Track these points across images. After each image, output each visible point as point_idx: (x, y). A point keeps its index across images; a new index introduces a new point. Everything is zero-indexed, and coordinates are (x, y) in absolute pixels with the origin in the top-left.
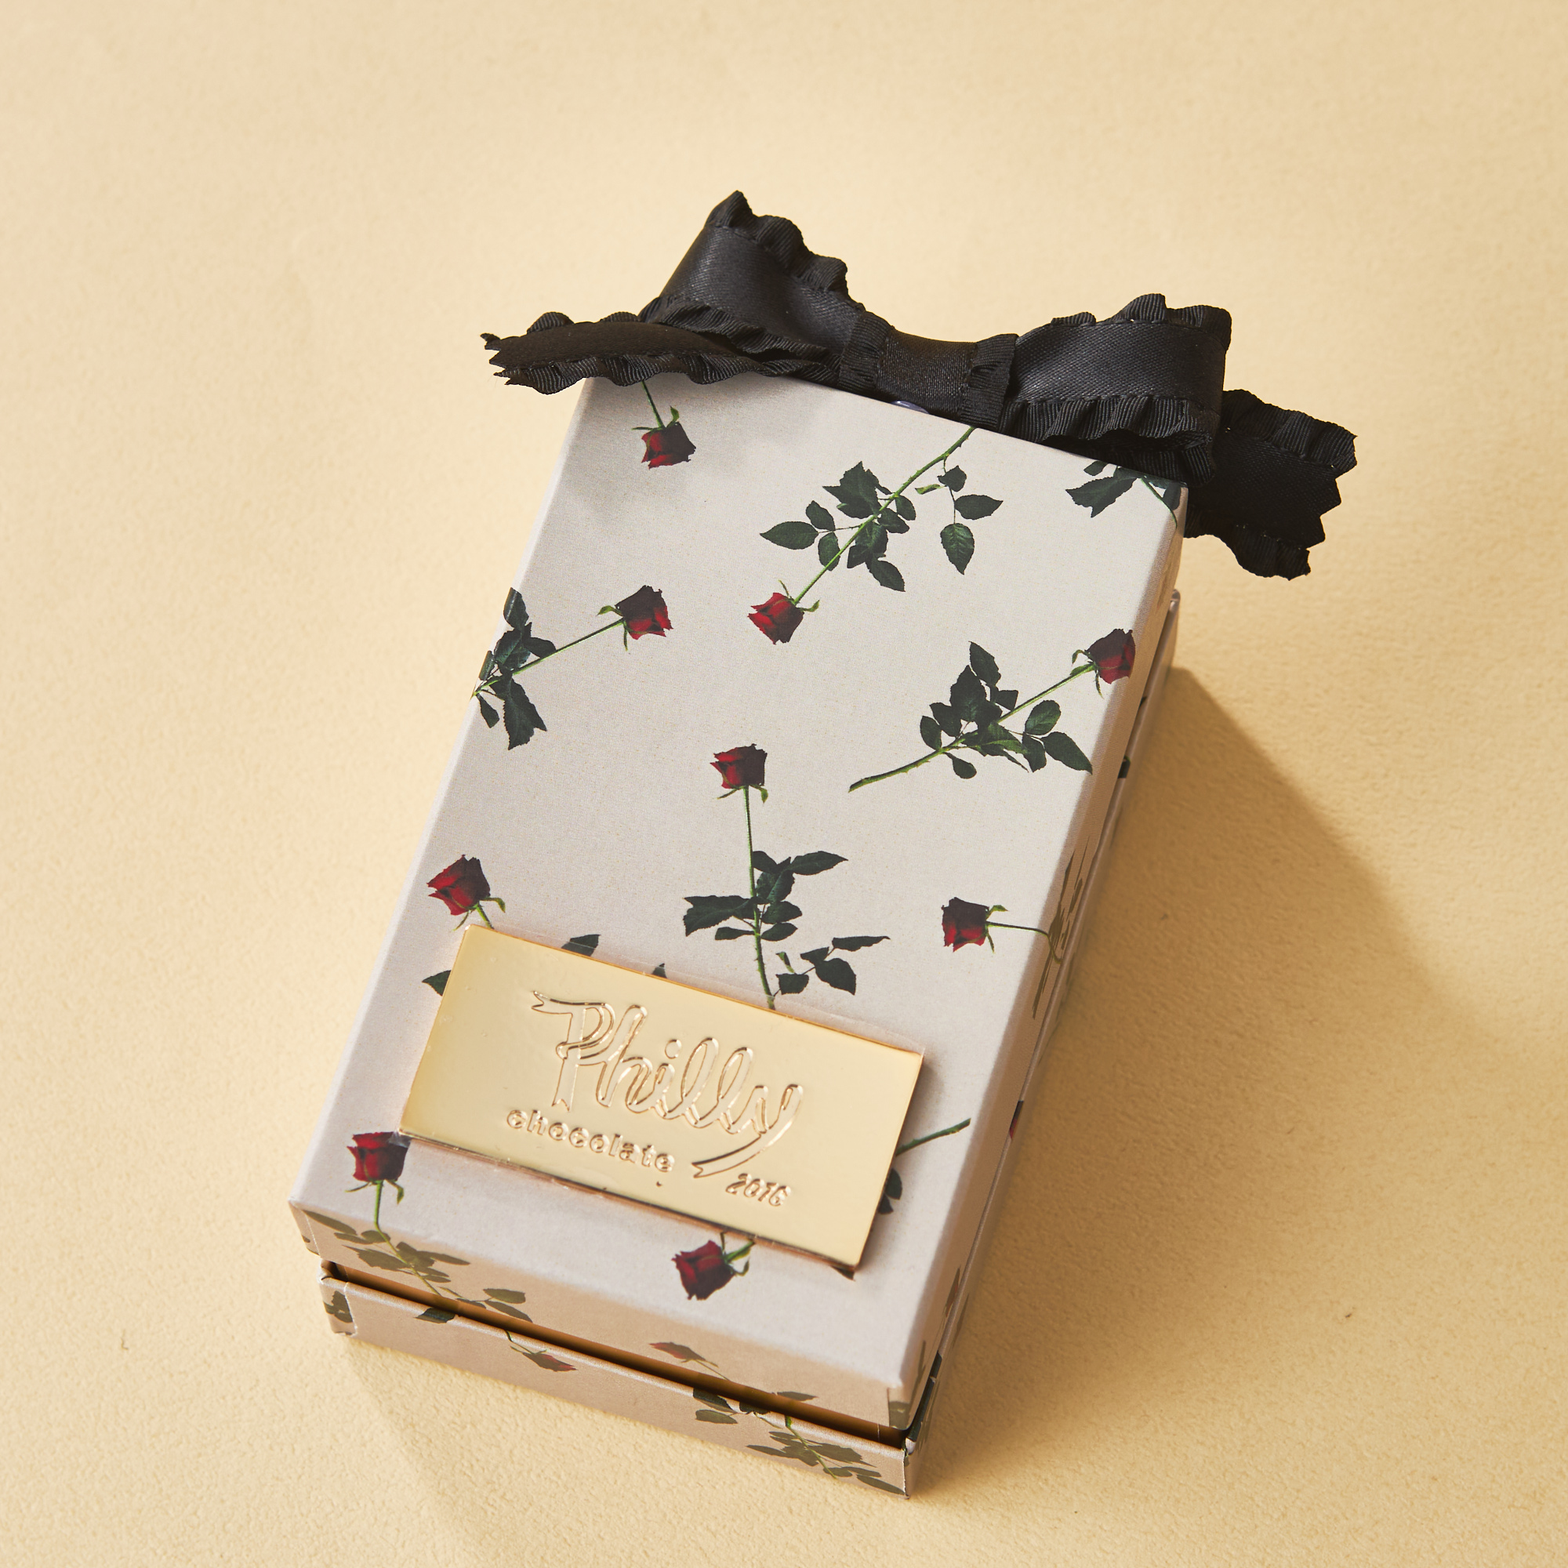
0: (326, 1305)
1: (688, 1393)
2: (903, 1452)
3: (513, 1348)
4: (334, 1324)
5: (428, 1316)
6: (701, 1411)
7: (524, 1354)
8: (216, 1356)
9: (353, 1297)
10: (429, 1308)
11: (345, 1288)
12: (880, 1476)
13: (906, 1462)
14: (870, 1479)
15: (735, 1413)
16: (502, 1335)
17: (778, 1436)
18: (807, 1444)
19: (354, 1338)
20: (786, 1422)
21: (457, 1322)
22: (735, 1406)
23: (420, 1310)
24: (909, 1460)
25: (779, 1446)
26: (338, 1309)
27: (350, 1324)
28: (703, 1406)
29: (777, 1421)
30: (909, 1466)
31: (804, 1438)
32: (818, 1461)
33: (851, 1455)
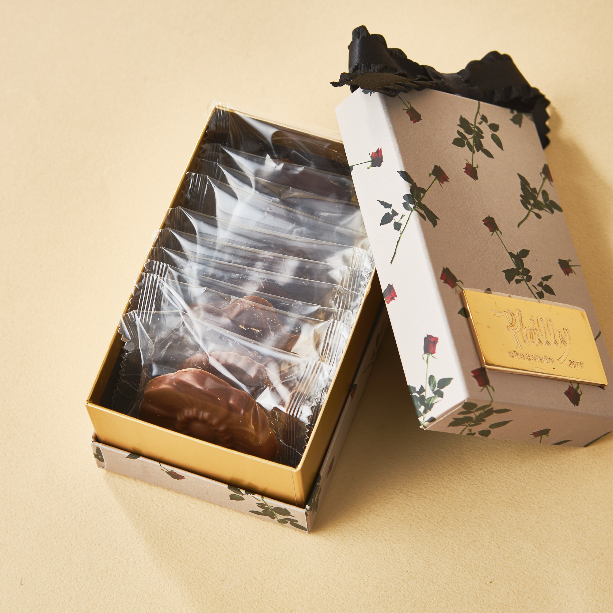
0: (94, 454)
1: (226, 486)
2: (305, 510)
3: (162, 470)
4: (98, 463)
5: (130, 456)
6: (231, 495)
7: (166, 472)
8: (57, 588)
9: (103, 449)
10: (131, 453)
11: (100, 445)
12: (298, 522)
13: (306, 513)
14: (294, 523)
15: (243, 495)
16: (158, 464)
17: (260, 505)
18: (270, 508)
19: (105, 469)
20: (262, 498)
21: (141, 459)
22: (243, 491)
23: (128, 454)
24: (308, 514)
25: (261, 510)
26: (98, 455)
27: (103, 463)
28: (232, 493)
29: (259, 497)
30: (308, 517)
31: (269, 505)
32: (275, 516)
33: (285, 512)
